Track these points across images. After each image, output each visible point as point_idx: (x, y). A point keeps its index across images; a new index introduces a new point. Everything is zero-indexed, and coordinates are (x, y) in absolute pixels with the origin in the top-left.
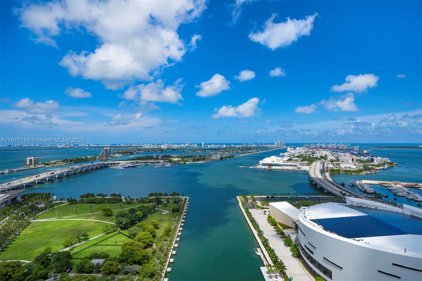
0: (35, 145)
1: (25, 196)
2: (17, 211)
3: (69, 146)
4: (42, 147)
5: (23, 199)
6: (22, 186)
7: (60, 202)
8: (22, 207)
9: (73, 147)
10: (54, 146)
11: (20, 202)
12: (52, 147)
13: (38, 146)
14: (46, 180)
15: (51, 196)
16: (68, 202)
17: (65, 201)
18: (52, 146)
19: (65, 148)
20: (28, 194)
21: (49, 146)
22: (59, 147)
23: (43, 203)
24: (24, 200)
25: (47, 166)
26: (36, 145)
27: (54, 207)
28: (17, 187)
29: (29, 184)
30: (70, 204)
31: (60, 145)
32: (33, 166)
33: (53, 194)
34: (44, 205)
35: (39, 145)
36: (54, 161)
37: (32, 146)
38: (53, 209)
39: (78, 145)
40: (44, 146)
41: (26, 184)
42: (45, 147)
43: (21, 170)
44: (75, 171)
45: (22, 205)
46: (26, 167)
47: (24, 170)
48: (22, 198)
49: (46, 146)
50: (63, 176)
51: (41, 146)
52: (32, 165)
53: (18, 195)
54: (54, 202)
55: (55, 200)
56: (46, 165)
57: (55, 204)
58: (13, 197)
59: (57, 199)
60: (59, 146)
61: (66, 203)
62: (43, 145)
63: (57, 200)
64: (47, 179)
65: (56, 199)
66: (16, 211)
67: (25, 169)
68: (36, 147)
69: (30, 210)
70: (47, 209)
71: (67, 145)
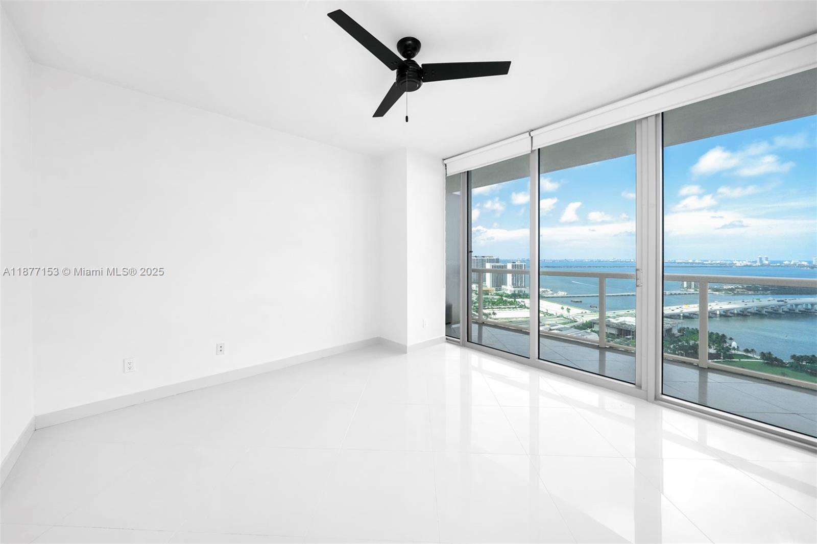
0: (694, 261)
1: (684, 329)
2: (674, 346)
3: (758, 264)
4: (707, 264)
5: (681, 334)
6: (678, 315)
7: (744, 354)
8: (680, 343)
9: (769, 265)
10: (728, 262)
11: (676, 336)
12: (725, 264)
13: (700, 262)
14: (716, 314)
15: (728, 340)
16: (762, 358)
17: (755, 356)
18: (724, 262)
19: (750, 266)
20: (688, 328)
21: (718, 262)
22: (737, 265)
23: (712, 347)
24: (683, 335)
25: (717, 293)
26: (697, 261)
27: (733, 359)
28: (672, 315)
29: (688, 315)
30: (767, 363)
31: (739, 261)
32: (693, 290)
33: (731, 339)
34: (715, 351)
35: (701, 260)
36: (730, 287)
37: (691, 261)
38: (731, 361)
39: (781, 262)
40: (710, 262)
41: (683, 314)
42: (711, 264)
43: (675, 294)
44: (775, 309)
45: (681, 342)
46: (683, 291)
47: (679, 294)
48: (680, 331)
49: (714, 262)
50: (748, 312)
51: (705, 263)
52: (691, 288)
53: (674, 326)
54: (733, 352)
55: (734, 349)
56: (714, 291)
57: (735, 354)
58: (668, 328)
59: (738, 347)
60: (737, 262)
61: (757, 359)
62: (708, 261)
63: (738, 349)
64: (718, 313)
65: (736, 347)
66: (672, 346)
67: (681, 292)
68: (696, 263)
69: (692, 351)
70: (720, 359)
71: (756, 262)
